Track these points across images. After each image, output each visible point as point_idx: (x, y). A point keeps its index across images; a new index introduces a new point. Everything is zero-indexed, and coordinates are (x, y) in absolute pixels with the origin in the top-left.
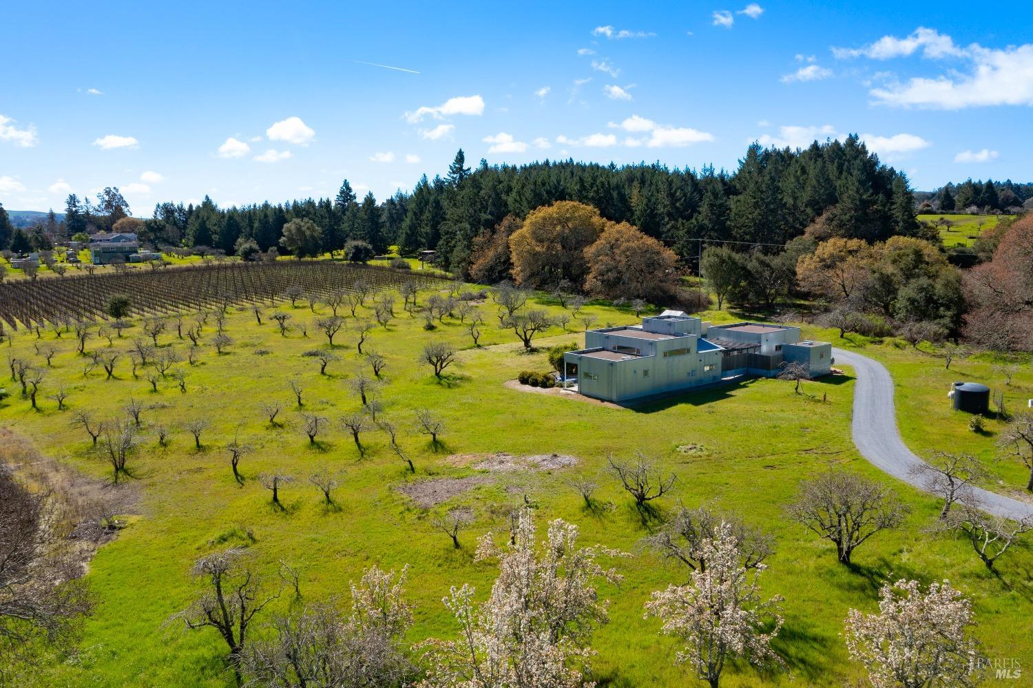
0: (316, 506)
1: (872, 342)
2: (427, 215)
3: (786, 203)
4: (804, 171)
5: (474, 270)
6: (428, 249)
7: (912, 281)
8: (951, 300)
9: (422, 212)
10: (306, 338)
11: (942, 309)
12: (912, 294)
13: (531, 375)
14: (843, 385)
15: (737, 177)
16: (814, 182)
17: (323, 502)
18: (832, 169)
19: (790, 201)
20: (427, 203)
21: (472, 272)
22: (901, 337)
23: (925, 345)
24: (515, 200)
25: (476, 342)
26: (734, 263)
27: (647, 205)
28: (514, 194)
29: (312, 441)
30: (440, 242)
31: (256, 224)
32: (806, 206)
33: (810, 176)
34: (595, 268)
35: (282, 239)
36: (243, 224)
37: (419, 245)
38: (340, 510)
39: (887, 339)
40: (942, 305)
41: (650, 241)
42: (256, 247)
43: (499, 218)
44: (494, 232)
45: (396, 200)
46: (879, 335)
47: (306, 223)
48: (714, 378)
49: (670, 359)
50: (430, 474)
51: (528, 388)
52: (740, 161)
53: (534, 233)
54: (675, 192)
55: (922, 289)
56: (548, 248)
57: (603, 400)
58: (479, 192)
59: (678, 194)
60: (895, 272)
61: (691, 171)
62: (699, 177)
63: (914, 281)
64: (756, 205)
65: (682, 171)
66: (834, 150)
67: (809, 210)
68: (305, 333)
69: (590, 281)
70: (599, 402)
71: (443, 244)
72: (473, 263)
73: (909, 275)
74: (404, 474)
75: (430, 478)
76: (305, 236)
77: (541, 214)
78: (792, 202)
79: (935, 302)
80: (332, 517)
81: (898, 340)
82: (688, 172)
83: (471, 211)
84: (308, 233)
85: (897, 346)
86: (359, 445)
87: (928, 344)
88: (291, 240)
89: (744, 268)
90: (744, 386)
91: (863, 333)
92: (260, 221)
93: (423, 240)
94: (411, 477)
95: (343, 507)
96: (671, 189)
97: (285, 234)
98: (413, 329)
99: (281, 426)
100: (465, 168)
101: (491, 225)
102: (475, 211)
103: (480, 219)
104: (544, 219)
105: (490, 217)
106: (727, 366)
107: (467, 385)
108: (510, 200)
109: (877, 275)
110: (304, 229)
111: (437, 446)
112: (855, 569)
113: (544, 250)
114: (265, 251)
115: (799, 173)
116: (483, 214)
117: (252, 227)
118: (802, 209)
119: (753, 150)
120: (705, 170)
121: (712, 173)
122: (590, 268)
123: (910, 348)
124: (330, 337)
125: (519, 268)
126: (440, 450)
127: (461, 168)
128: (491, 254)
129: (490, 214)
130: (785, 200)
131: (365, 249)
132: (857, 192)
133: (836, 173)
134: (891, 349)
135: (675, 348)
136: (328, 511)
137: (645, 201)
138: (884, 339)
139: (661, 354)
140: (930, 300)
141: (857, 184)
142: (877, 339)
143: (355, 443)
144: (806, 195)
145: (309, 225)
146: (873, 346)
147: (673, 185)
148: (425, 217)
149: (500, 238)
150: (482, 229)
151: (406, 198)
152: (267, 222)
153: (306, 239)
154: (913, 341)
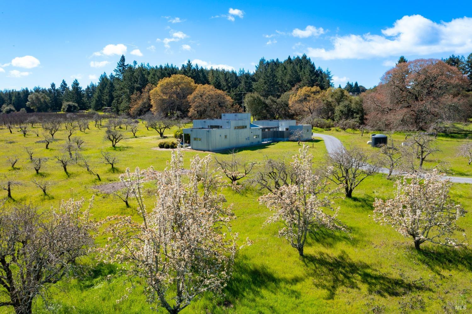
0: (37, 198)
1: (326, 130)
2: (106, 90)
3: (278, 82)
4: (285, 69)
5: (132, 111)
6: (108, 107)
7: (341, 103)
8: (358, 110)
9: (103, 89)
10: (38, 137)
11: (355, 114)
12: (342, 109)
13: (165, 143)
14: (319, 142)
15: (255, 74)
16: (290, 73)
17: (42, 195)
18: (297, 68)
19: (280, 82)
20: (106, 85)
21: (131, 112)
22: (339, 127)
23: (349, 130)
24: (152, 78)
25: (134, 135)
26: (260, 100)
27: (216, 80)
28: (151, 75)
29: (37, 172)
30: (114, 101)
31: (13, 98)
32: (287, 83)
33: (288, 70)
34: (193, 105)
35: (28, 103)
36: (6, 99)
37: (103, 105)
38: (53, 198)
39: (332, 129)
40: (355, 112)
41: (219, 92)
42: (13, 108)
43: (144, 86)
44: (141, 92)
45: (90, 87)
46: (329, 127)
47: (41, 95)
48: (259, 142)
49: (238, 130)
50: (110, 181)
51: (164, 150)
52: (256, 67)
53: (162, 90)
54: (228, 79)
55: (345, 106)
56: (169, 97)
57: (204, 151)
58: (133, 74)
59: (229, 80)
60: (333, 100)
61: (234, 71)
62: (238, 75)
63: (342, 103)
64: (265, 83)
65: (230, 71)
66: (297, 60)
67: (288, 85)
68: (38, 135)
69: (192, 111)
70: (202, 152)
71: (115, 102)
72: (131, 108)
73: (339, 101)
74: (94, 182)
75: (111, 182)
76: (41, 101)
77: (166, 81)
78: (281, 82)
79: (352, 111)
80: (46, 202)
81: (337, 128)
82: (233, 72)
83: (130, 83)
84: (42, 100)
85: (337, 131)
86: (67, 173)
87: (350, 130)
88: (33, 103)
89: (264, 103)
90: (273, 144)
91: (321, 127)
92: (15, 97)
93: (105, 103)
94: (98, 183)
95: (55, 197)
96: (226, 77)
97: (29, 100)
98: (99, 133)
99: (19, 169)
100: (125, 64)
101: (140, 90)
102: (132, 83)
103: (134, 87)
104: (167, 83)
105: (139, 85)
106: (264, 137)
107: (131, 150)
108: (149, 78)
109: (325, 102)
110: (40, 97)
111: (114, 170)
112: (355, 199)
113: (168, 97)
114: (18, 110)
115: (283, 69)
116: (135, 84)
117: (11, 100)
118: (285, 85)
119: (262, 61)
120: (241, 71)
121: (243, 73)
122: (191, 105)
123: (343, 132)
124: (52, 135)
125: (155, 108)
126: (116, 172)
127: (123, 64)
128: (140, 102)
129: (139, 84)
130: (277, 81)
131: (74, 106)
132: (310, 75)
133: (299, 69)
134: (335, 132)
135: (239, 125)
136: (45, 199)
137: (215, 79)
138: (331, 128)
139: (232, 128)
140: (349, 110)
141: (309, 72)
142: (328, 129)
143: (65, 172)
144: (287, 78)
145: (43, 95)
146: (326, 131)
147: (227, 75)
148: (105, 91)
149: (145, 95)
150: (135, 92)
151: (95, 86)
152: (20, 97)
153: (41, 103)
154: (344, 129)
